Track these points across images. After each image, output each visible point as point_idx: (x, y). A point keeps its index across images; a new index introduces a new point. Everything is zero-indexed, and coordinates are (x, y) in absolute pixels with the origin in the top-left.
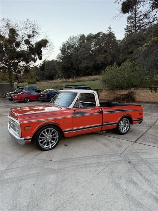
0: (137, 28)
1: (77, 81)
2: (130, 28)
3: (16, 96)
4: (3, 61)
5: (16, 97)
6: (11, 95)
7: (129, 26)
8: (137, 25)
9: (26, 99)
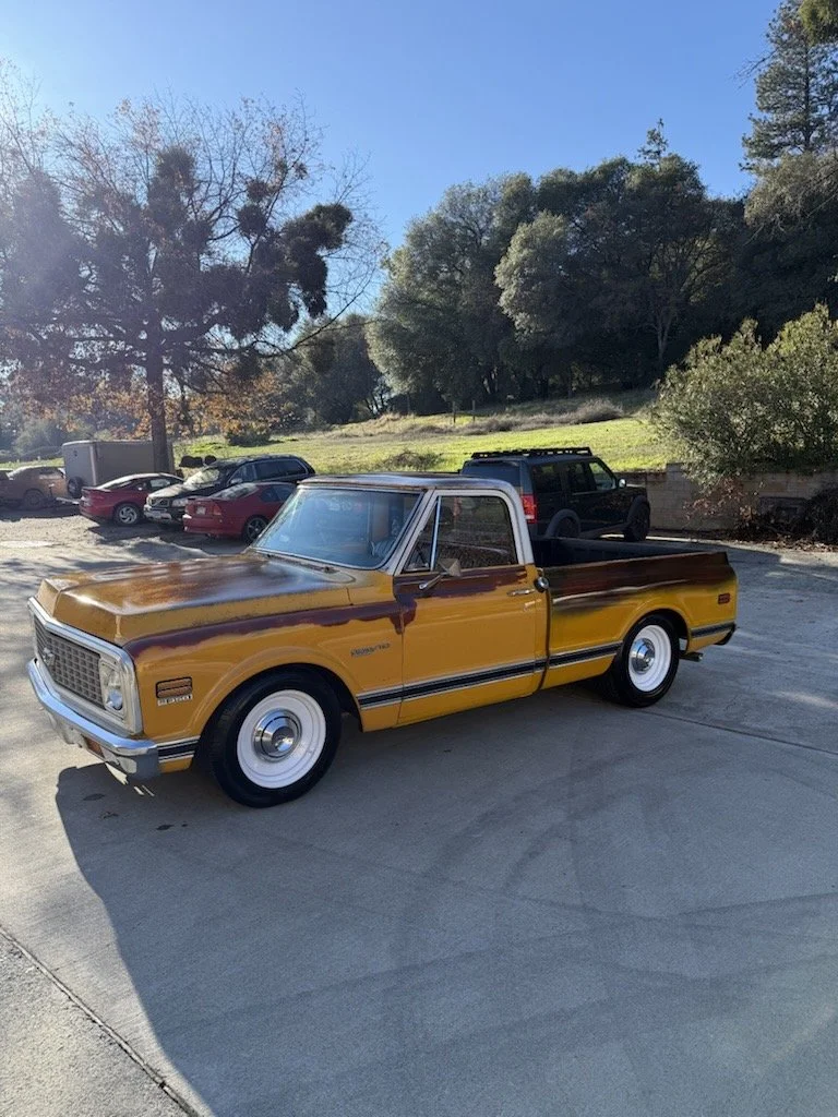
0: (815, 134)
1: (491, 429)
2: (772, 134)
3: (202, 511)
4: (119, 324)
5: (200, 516)
6: (171, 502)
7: (770, 127)
8: (815, 115)
9: (253, 524)
